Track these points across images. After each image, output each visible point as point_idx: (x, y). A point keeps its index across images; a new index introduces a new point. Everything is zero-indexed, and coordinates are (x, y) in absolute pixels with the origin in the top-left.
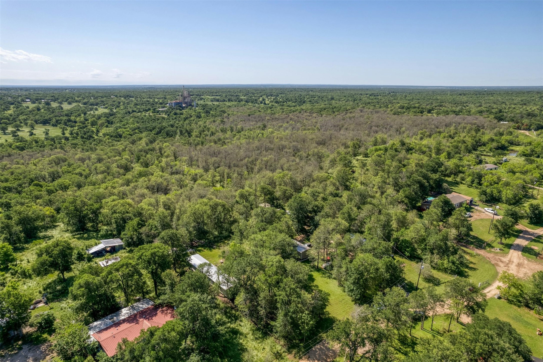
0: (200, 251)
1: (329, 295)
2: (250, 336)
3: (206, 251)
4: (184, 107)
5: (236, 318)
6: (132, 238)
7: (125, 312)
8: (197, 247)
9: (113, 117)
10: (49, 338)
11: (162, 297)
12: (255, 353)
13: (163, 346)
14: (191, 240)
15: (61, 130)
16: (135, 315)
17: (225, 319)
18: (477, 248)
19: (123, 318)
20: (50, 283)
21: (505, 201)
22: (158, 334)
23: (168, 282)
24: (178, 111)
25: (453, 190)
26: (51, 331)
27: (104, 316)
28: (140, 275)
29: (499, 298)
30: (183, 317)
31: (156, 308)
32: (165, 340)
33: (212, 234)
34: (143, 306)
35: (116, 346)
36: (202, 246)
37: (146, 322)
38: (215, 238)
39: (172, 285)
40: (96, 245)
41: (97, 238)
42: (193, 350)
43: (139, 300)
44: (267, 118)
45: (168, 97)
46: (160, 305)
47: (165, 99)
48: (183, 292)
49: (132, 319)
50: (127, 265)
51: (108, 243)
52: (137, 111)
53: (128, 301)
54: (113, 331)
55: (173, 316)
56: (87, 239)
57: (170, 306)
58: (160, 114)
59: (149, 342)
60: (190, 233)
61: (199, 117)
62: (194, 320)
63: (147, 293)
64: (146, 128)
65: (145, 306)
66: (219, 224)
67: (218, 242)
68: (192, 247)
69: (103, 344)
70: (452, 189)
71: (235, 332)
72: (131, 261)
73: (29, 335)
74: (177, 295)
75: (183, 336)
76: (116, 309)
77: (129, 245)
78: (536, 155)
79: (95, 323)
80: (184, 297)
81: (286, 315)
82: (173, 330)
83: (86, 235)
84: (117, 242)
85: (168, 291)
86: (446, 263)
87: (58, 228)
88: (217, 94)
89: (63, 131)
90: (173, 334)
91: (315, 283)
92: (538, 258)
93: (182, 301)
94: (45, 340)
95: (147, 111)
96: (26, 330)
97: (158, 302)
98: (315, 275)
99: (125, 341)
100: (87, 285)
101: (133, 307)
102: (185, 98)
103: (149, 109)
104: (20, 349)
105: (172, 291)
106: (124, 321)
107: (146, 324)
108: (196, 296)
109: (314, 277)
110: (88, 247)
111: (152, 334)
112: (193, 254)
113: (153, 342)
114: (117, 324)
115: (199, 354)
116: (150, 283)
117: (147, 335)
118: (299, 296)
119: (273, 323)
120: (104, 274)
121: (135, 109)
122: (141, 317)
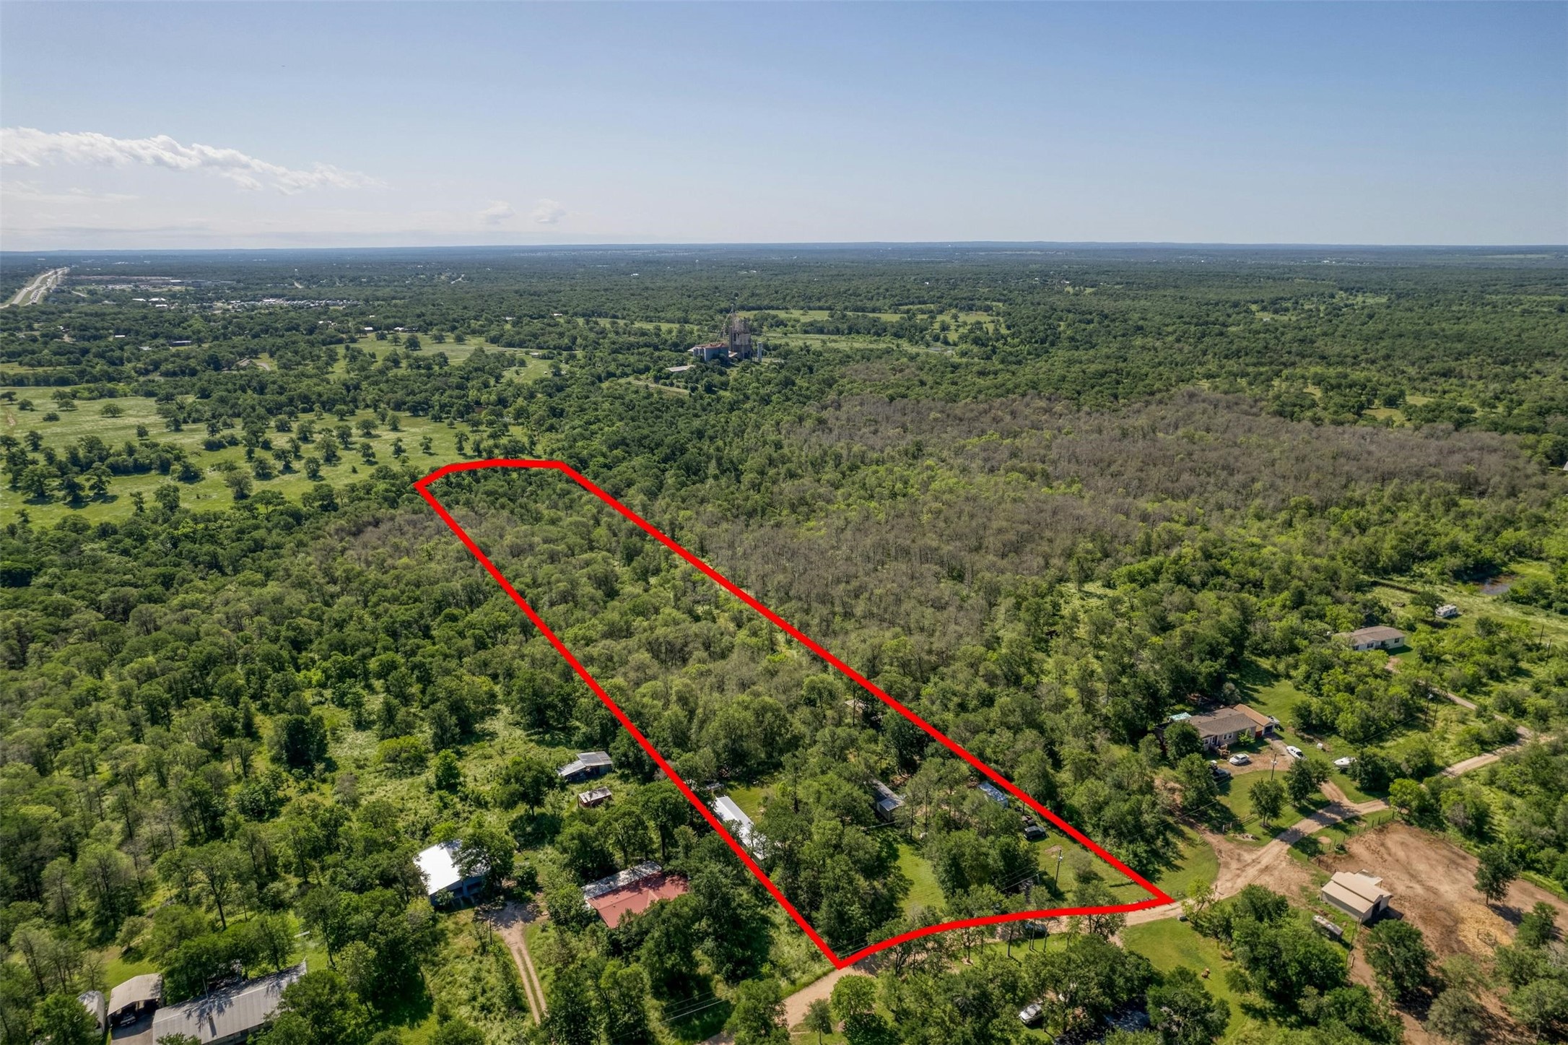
0: (731, 787)
1: (912, 884)
2: (785, 929)
3: (741, 790)
4: (732, 359)
5: (769, 902)
6: (625, 755)
7: (624, 877)
8: (728, 780)
9: (562, 394)
10: (534, 897)
11: (673, 862)
12: (786, 949)
13: (674, 920)
14: (719, 768)
15: (456, 440)
16: (637, 882)
17: (753, 901)
18: (1212, 831)
19: (621, 884)
20: (515, 821)
21: (1342, 734)
22: (668, 908)
23: (682, 842)
24: (717, 378)
25: (1256, 695)
26: (536, 888)
27: (598, 878)
28: (646, 828)
29: (1184, 920)
30: (698, 891)
31: (663, 875)
32: (677, 915)
33: (756, 757)
34: (647, 871)
35: (619, 917)
36: (736, 779)
37: (651, 892)
38: (759, 764)
39: (688, 848)
40: (571, 761)
41: (567, 744)
42: (708, 934)
43: (640, 862)
44: (933, 415)
45: (693, 316)
46: (671, 873)
47: (686, 322)
48: (702, 860)
49: (633, 887)
50: (630, 814)
51: (588, 759)
52: (618, 372)
53: (627, 862)
54: (611, 899)
55: (685, 889)
56: (553, 744)
57: (683, 875)
58: (672, 385)
59: (659, 915)
60: (718, 755)
61: (766, 401)
62: (711, 896)
63: (653, 852)
64: (639, 441)
65: (649, 871)
66: (769, 740)
67: (762, 773)
68: (721, 779)
69: (602, 913)
70: (1256, 691)
71: (765, 920)
72: (634, 809)
73: (509, 890)
74: (693, 863)
75: (697, 916)
76: (612, 871)
77: (621, 766)
78: (1543, 602)
79: (588, 887)
80: (701, 866)
81: (830, 906)
82: (686, 904)
83: (547, 737)
84: (600, 758)
85: (681, 855)
86: (1124, 854)
87: (500, 715)
88: (821, 304)
89: (460, 442)
90: (686, 909)
91: (898, 863)
92: (1313, 860)
93: (698, 871)
94: (529, 900)
95: (641, 372)
96: (506, 883)
97: (667, 868)
98: (903, 849)
99: (629, 913)
100: (581, 836)
101: (634, 872)
102: (734, 336)
103: (647, 369)
104: (504, 905)
105: (687, 857)
106: (624, 888)
107: (652, 896)
108: (715, 867)
109: (900, 853)
110: (560, 765)
111: (663, 907)
112: (720, 793)
113: (664, 915)
114: (616, 891)
115: (716, 940)
116: (655, 836)
117: (658, 907)
118: (851, 882)
119: (814, 914)
120: (600, 824)
121: (612, 368)
122: (645, 886)
